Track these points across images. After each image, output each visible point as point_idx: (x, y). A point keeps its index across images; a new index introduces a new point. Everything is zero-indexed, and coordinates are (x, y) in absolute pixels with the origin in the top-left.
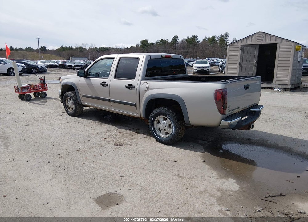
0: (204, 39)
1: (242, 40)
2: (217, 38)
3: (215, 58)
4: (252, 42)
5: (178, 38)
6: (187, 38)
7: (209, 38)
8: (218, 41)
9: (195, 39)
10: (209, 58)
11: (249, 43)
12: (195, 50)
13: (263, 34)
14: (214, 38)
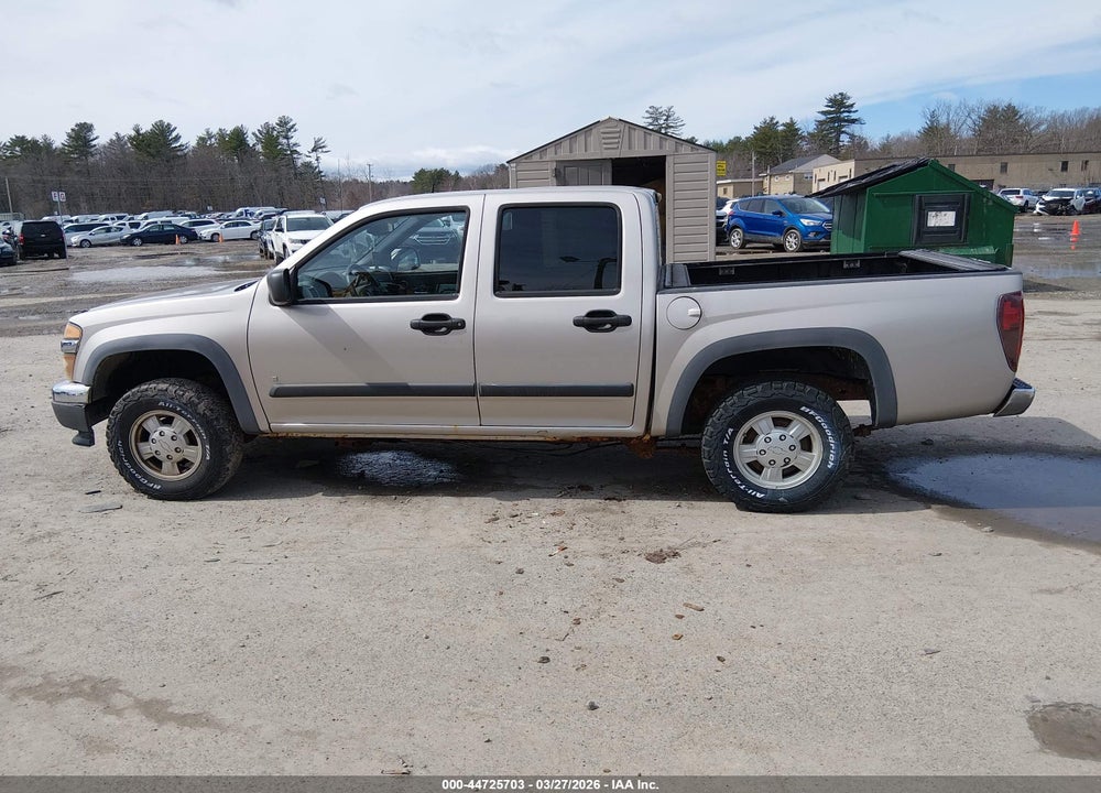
0: (201, 139)
1: (557, 143)
2: (254, 134)
3: (273, 208)
4: (589, 152)
5: (95, 133)
6: (133, 133)
7: (222, 134)
8: (259, 148)
9: (165, 137)
10: (251, 209)
11: (579, 154)
12: (174, 179)
13: (622, 125)
14: (239, 135)
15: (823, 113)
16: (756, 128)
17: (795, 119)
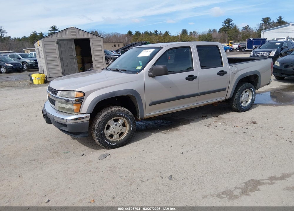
1: (57, 33)
4: (67, 36)
13: (76, 29)
15: (50, 31)
16: (31, 34)
17: (42, 32)
